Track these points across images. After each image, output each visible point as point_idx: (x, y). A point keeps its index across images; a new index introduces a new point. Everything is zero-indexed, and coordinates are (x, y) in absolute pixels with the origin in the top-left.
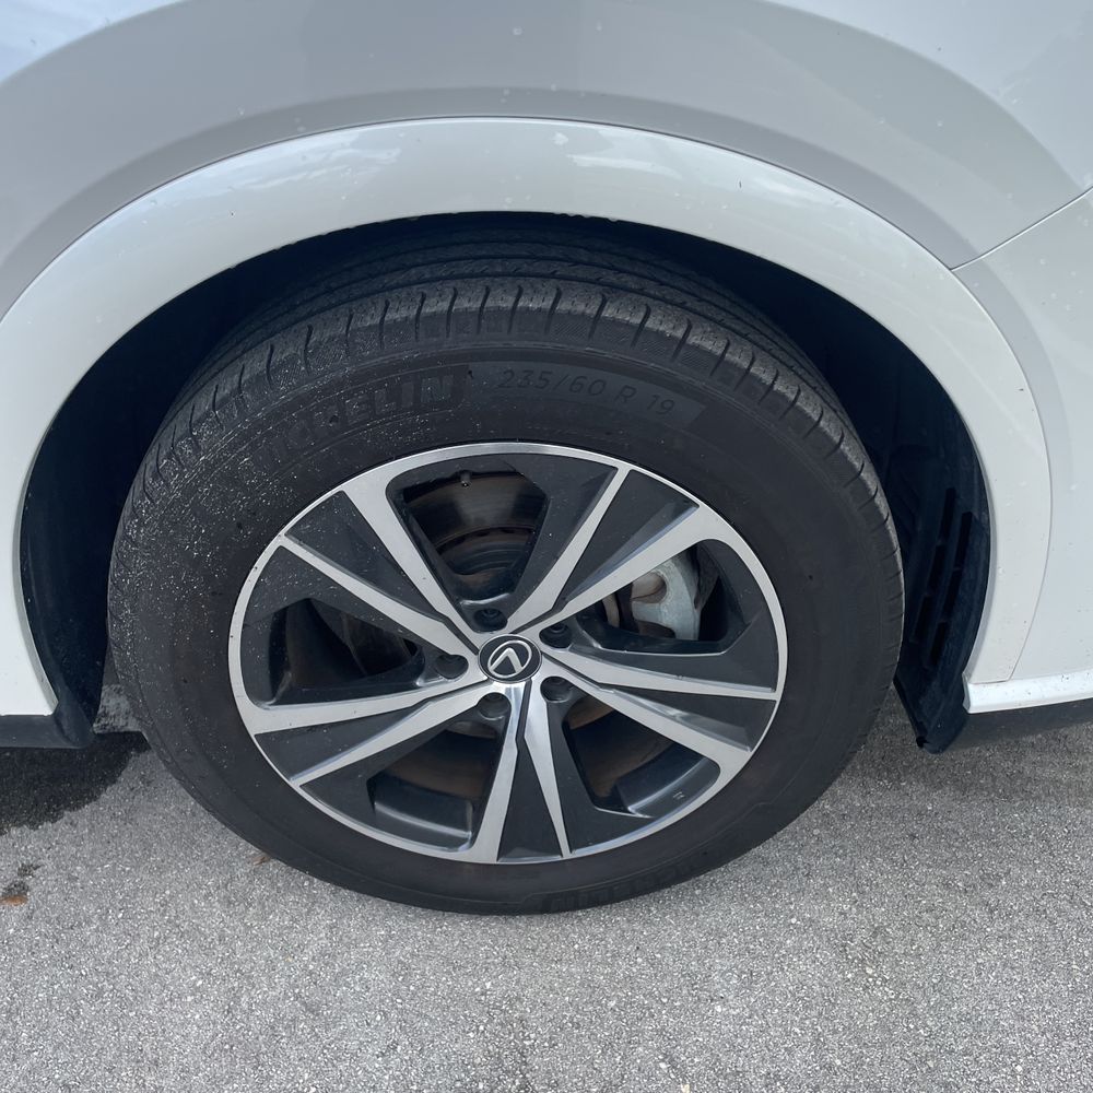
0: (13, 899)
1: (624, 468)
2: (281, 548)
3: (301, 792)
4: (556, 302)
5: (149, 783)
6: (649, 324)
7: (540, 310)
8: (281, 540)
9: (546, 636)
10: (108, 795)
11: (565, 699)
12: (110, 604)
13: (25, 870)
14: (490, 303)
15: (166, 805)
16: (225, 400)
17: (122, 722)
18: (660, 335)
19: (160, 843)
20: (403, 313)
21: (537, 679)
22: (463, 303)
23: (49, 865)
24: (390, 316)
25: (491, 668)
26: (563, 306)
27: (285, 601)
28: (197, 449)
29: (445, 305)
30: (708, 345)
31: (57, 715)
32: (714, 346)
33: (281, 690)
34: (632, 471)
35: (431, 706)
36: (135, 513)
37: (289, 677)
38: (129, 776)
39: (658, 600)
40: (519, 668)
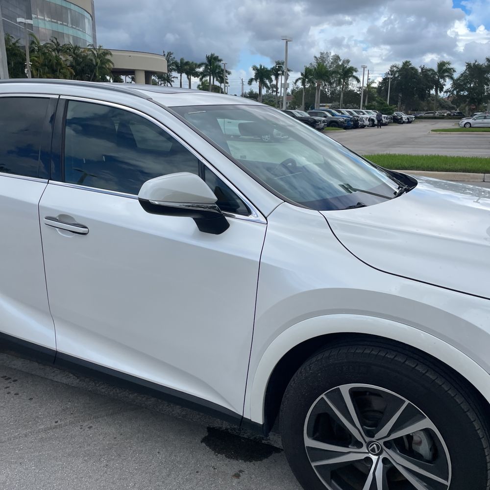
0: (236, 477)
1: (407, 402)
2: (322, 398)
3: (314, 468)
4: (395, 357)
5: (276, 462)
6: (417, 368)
7: (390, 358)
8: (323, 396)
9: (385, 443)
10: (265, 461)
11: (388, 466)
12: (283, 400)
13: (241, 471)
14: (379, 354)
15: (279, 469)
16: (318, 360)
17: (273, 443)
18: (419, 371)
19: (274, 478)
20: (360, 351)
21: (381, 457)
22: (373, 352)
23: (246, 472)
24: (357, 351)
25: (369, 449)
26: (396, 359)
27: (321, 412)
28: (310, 369)
29: (369, 352)
30: (431, 377)
31: (263, 425)
32: (432, 377)
33: (315, 436)
34: (409, 403)
35: (351, 454)
36: (294, 380)
37: (318, 434)
38: (271, 458)
39: (419, 445)
40: (377, 452)
